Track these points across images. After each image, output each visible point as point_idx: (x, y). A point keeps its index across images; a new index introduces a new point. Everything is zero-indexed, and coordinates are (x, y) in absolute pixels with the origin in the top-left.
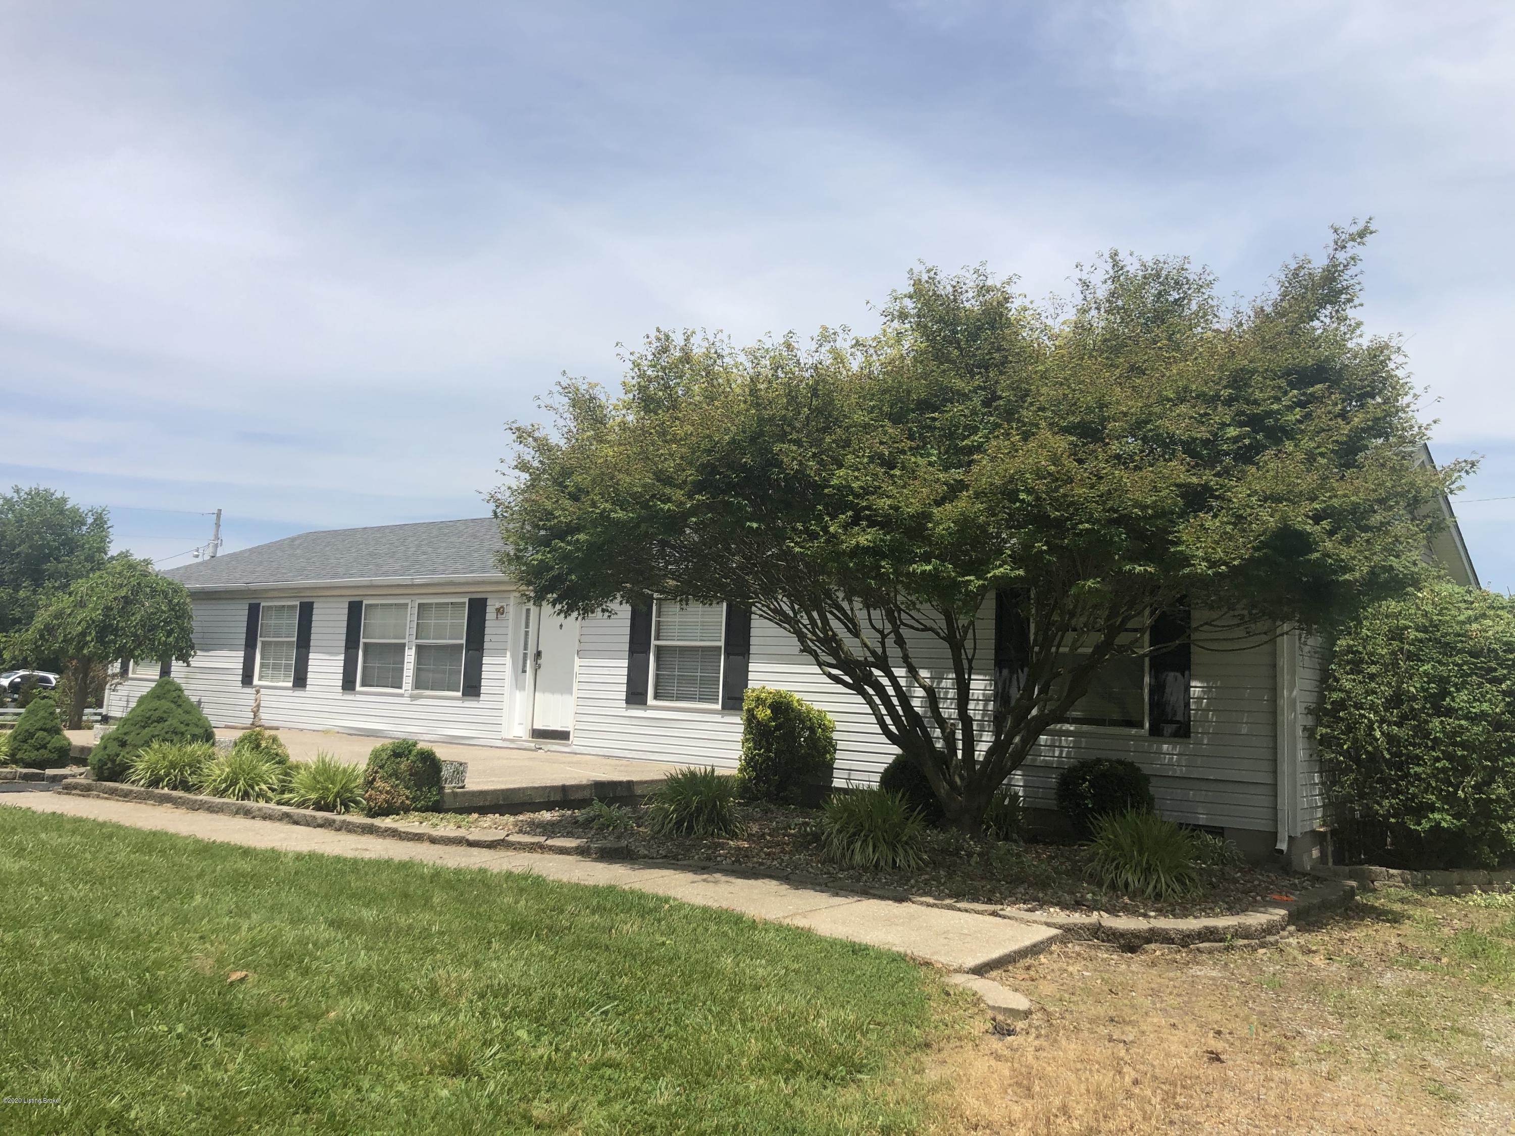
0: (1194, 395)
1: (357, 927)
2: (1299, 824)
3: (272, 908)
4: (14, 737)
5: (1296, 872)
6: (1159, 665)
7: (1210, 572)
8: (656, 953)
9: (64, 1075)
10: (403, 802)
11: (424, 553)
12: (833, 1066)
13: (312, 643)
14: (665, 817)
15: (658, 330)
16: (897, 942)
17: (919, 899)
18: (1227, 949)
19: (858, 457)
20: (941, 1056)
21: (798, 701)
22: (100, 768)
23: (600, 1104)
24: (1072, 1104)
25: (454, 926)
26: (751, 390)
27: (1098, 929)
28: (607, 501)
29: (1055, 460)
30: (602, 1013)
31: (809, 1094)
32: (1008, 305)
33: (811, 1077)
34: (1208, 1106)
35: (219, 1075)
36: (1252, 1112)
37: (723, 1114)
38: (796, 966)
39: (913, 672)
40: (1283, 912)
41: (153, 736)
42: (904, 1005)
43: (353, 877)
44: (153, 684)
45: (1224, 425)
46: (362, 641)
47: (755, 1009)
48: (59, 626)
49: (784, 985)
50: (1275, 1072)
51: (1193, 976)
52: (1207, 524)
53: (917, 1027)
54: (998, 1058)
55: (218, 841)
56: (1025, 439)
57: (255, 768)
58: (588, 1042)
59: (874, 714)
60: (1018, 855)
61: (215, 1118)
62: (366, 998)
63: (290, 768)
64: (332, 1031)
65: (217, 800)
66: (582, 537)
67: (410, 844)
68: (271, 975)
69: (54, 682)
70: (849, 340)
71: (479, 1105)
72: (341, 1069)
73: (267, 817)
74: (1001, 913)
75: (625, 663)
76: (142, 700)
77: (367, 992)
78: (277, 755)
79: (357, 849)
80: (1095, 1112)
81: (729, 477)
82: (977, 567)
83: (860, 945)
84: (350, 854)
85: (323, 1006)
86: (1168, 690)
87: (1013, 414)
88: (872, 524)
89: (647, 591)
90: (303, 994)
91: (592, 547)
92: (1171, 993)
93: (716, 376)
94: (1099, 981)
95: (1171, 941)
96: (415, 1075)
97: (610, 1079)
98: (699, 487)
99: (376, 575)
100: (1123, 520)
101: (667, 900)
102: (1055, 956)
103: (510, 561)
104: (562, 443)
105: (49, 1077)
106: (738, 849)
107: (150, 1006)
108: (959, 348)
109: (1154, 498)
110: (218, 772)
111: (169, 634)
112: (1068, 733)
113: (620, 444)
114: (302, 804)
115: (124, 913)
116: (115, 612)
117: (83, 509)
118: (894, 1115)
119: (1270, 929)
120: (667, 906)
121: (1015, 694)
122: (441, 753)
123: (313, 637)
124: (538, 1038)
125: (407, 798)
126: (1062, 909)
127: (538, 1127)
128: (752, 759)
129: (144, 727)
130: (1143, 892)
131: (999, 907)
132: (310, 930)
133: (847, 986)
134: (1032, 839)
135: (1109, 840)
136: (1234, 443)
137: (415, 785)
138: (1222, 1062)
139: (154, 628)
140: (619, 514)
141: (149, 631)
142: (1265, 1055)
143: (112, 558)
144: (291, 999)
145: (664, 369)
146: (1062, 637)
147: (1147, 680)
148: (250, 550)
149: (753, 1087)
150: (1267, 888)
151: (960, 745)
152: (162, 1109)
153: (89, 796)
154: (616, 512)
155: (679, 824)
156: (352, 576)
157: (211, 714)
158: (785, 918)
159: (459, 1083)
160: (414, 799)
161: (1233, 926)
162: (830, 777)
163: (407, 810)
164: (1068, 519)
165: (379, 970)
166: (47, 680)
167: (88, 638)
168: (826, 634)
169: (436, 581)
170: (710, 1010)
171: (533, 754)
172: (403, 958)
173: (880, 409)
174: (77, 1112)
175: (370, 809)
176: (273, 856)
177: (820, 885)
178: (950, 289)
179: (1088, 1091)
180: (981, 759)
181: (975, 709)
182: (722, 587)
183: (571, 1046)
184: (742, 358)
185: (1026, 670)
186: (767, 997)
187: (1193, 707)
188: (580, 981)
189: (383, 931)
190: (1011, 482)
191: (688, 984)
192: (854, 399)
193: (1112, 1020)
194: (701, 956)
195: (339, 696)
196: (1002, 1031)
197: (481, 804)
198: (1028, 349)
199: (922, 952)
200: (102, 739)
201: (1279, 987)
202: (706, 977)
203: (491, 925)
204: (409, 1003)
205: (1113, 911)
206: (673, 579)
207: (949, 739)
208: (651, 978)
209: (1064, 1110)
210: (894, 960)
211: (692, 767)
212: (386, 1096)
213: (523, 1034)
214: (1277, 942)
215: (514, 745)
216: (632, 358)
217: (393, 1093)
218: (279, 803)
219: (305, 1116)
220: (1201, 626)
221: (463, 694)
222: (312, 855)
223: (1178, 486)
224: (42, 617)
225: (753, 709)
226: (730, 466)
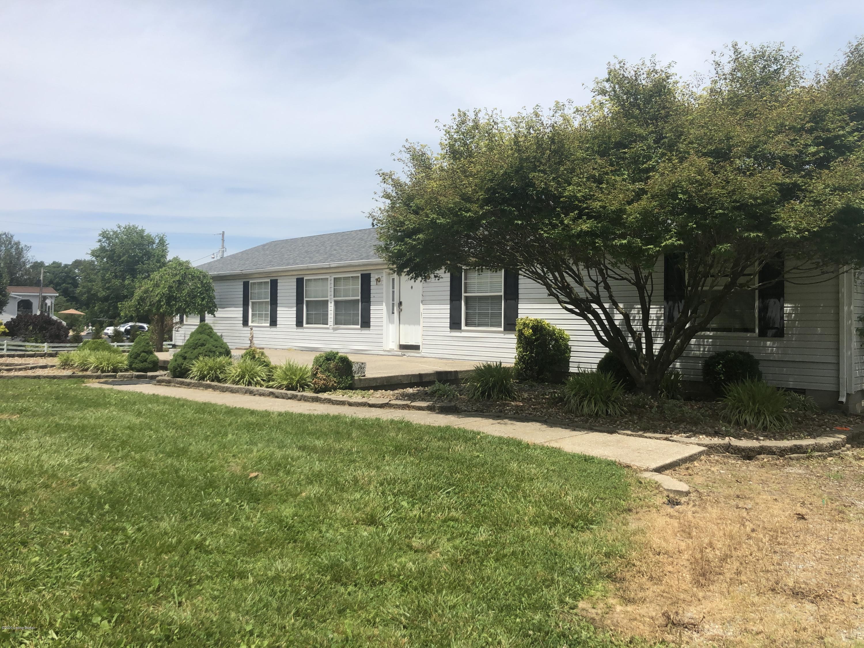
0: (787, 128)
1: (313, 449)
2: (853, 386)
3: (268, 440)
4: (130, 356)
5: (851, 414)
6: (764, 295)
7: (798, 236)
8: (474, 461)
9: (171, 524)
10: (333, 385)
11: (335, 250)
12: (577, 521)
13: (278, 302)
14: (475, 390)
15: (459, 110)
16: (610, 455)
17: (622, 432)
18: (808, 458)
19: (580, 178)
20: (637, 516)
21: (548, 324)
22: (174, 371)
23: (448, 540)
24: (715, 542)
25: (365, 448)
26: (515, 142)
27: (729, 447)
28: (434, 214)
29: (700, 173)
30: (447, 493)
31: (563, 535)
32: (669, 80)
33: (564, 527)
34: (797, 543)
35: (249, 524)
36: (824, 547)
37: (515, 545)
38: (553, 468)
39: (615, 304)
40: (843, 436)
41: (200, 354)
42: (615, 488)
43: (309, 424)
44: (196, 327)
45: (807, 146)
46: (305, 299)
47: (531, 491)
48: (147, 297)
49: (547, 478)
50: (838, 525)
51: (787, 473)
52: (797, 207)
53: (624, 500)
54: (671, 517)
55: (238, 407)
56: (681, 162)
57: (253, 369)
58: (440, 507)
59: (593, 330)
60: (680, 407)
61: (249, 544)
62: (320, 486)
63: (272, 368)
64: (304, 502)
65: (235, 386)
66: (421, 236)
67: (338, 407)
68: (270, 475)
69: (147, 328)
70: (572, 108)
71: (384, 540)
72: (311, 521)
73: (262, 394)
74: (671, 438)
75: (448, 307)
76: (192, 335)
77: (321, 483)
78: (264, 362)
79: (310, 410)
80: (729, 546)
81: (504, 195)
82: (654, 240)
83: (589, 456)
84: (307, 413)
85: (299, 490)
86: (770, 310)
87: (674, 147)
88: (589, 217)
89: (459, 265)
90: (288, 484)
91: (427, 242)
92: (774, 482)
93: (494, 136)
94: (730, 476)
95: (773, 453)
96: (349, 525)
97: (453, 527)
98: (487, 201)
99: (310, 263)
100: (742, 207)
101: (479, 433)
102: (703, 462)
103: (382, 250)
104: (408, 181)
105: (164, 525)
106: (517, 406)
107: (211, 489)
108: (639, 108)
109: (762, 192)
110: (234, 372)
111: (203, 299)
112: (709, 337)
113: (440, 180)
114: (279, 387)
115: (194, 443)
116: (174, 289)
117: (153, 235)
118: (612, 547)
119: (835, 446)
120: (479, 437)
121: (677, 315)
122: (352, 358)
123: (278, 298)
124: (413, 506)
125: (335, 382)
126: (707, 436)
127: (415, 552)
128: (522, 357)
129: (194, 349)
130: (756, 426)
131: (670, 435)
132: (289, 452)
133: (582, 478)
134: (688, 398)
135: (735, 397)
136: (813, 156)
137: (339, 375)
138: (805, 519)
139: (195, 297)
140: (441, 221)
141: (192, 298)
142: (832, 516)
143: (170, 261)
144: (282, 486)
145: (463, 133)
146: (705, 281)
147: (757, 304)
148: (242, 252)
149: (532, 532)
150: (833, 423)
151: (644, 346)
152: (222, 541)
153: (170, 386)
154: (439, 219)
155: (483, 393)
156: (297, 264)
157: (228, 341)
158: (545, 442)
159: (373, 529)
160: (339, 383)
161: (812, 445)
162: (568, 367)
163: (335, 389)
164: (708, 208)
165: (327, 472)
166: (143, 328)
167: (162, 303)
168: (563, 285)
169: (342, 265)
170: (506, 492)
171: (400, 358)
172: (339, 465)
173: (592, 149)
174: (179, 542)
175: (316, 389)
176: (267, 414)
177: (564, 425)
178: (633, 73)
179: (725, 534)
180: (657, 353)
181: (652, 324)
182: (502, 261)
183: (431, 510)
184: (509, 123)
185: (683, 301)
186: (537, 484)
187: (786, 319)
188: (434, 476)
189: (326, 451)
190: (673, 188)
191: (493, 478)
192: (577, 143)
193: (738, 497)
194: (499, 463)
195: (295, 330)
196: (673, 503)
197: (374, 385)
198: (682, 107)
199: (625, 460)
200: (174, 356)
201: (840, 478)
202: (503, 474)
203: (384, 448)
204: (343, 488)
205: (738, 437)
206: (473, 257)
207: (638, 343)
208: (473, 474)
209: (711, 545)
210: (609, 465)
211: (489, 363)
212: (334, 535)
213: (404, 504)
214: (839, 453)
215: (390, 353)
216: (445, 128)
217: (338, 534)
218: (267, 387)
219: (294, 544)
220: (791, 270)
221: (361, 327)
222: (287, 413)
223: (777, 184)
224: (138, 293)
225: (522, 330)
226: (504, 189)
